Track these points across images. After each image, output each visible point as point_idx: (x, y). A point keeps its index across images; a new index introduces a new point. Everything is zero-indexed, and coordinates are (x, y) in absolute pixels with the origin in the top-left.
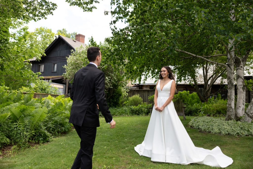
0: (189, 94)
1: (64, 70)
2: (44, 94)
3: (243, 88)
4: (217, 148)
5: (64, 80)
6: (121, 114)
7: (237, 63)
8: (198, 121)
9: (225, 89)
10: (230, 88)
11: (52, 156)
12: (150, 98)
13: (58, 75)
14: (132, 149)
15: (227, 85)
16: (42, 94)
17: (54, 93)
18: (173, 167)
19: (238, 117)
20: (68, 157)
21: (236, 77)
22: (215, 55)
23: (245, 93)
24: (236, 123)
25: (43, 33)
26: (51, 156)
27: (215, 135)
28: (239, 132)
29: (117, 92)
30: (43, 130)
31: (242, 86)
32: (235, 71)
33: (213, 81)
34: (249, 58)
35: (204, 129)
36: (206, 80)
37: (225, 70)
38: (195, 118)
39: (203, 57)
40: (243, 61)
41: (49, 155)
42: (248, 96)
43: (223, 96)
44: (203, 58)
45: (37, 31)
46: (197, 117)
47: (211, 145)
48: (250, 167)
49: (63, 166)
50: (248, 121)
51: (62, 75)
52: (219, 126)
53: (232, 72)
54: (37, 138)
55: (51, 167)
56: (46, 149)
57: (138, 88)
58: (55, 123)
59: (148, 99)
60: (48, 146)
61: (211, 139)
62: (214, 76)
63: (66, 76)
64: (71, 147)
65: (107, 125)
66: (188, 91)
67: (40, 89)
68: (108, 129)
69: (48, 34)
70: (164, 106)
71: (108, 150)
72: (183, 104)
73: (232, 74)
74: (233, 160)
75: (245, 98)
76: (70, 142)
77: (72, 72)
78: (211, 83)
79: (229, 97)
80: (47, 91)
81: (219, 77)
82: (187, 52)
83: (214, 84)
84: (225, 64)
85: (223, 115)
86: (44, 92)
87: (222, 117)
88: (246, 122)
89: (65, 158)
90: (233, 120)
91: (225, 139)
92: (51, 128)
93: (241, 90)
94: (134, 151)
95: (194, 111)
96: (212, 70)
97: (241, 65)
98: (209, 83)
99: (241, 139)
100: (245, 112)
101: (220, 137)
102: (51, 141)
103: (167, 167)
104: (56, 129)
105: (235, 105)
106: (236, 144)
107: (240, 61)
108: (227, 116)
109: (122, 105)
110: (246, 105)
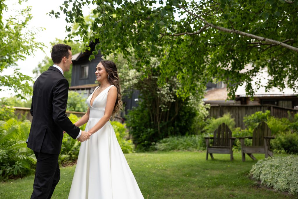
6: (187, 148)
29: (186, 111)
57: (239, 102)
80: (78, 108)
86: (73, 109)
109: (200, 132)
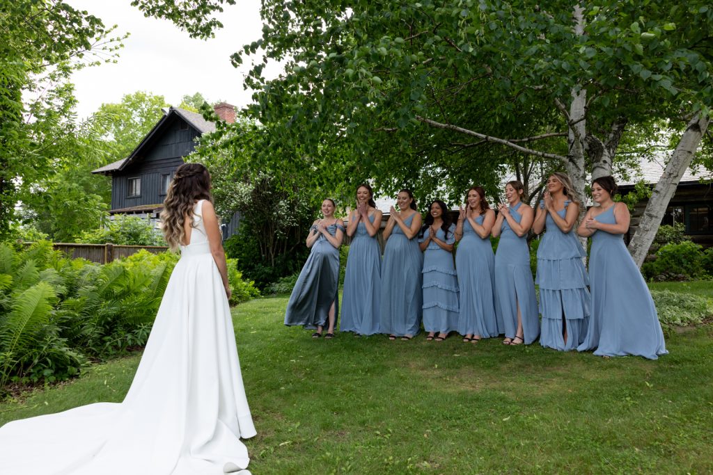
2: (136, 246)
7: (594, 153)
22: (539, 137)
25: (144, 106)
40: (609, 148)
44: (505, 141)
45: (127, 101)
53: (581, 176)
73: (582, 180)
80: (142, 239)
84: (564, 156)
97: (604, 158)
107: (602, 147)
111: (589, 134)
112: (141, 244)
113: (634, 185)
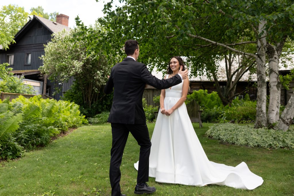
0: (207, 93)
1: (41, 62)
3: (278, 86)
4: (243, 164)
5: (41, 75)
7: (270, 53)
8: (219, 129)
9: (253, 87)
10: (260, 85)
11: (24, 176)
12: (155, 99)
13: (33, 69)
14: (131, 167)
15: (257, 82)
16: (11, 95)
17: (27, 92)
18: (185, 189)
19: (271, 124)
20: (45, 177)
21: (268, 71)
22: (241, 43)
23: (280, 92)
24: (268, 132)
25: (13, 13)
26: (22, 176)
27: (240, 147)
28: (271, 143)
30: (12, 142)
31: (276, 84)
32: (268, 64)
33: (239, 76)
34: (285, 46)
35: (227, 140)
36: (229, 75)
37: (254, 62)
38: (215, 126)
39: (225, 44)
40: (277, 50)
41: (20, 175)
42: (283, 96)
43: (252, 96)
44: (225, 46)
45: (4, 10)
46: (217, 124)
47: (235, 161)
48: (285, 188)
49: (38, 190)
50: (283, 129)
51: (38, 69)
52: (245, 136)
53: (263, 65)
54: (4, 153)
55: (23, 191)
56: (15, 167)
58: (29, 132)
59: (154, 100)
60: (19, 162)
61: (236, 153)
62: (240, 70)
63: (43, 70)
64: (49, 164)
65: (98, 135)
66: (206, 90)
67: (9, 88)
68: (99, 139)
69: (19, 13)
70: (174, 108)
71: (99, 168)
72: (198, 106)
73: (264, 67)
74: (263, 179)
75: (280, 99)
76: (48, 157)
77: (52, 64)
78: (235, 79)
79: (259, 97)
80: (18, 90)
81: (247, 71)
82: (204, 38)
83: (240, 80)
84: (255, 54)
85: (252, 121)
86: (14, 91)
87: (250, 123)
88: (282, 130)
89: (42, 179)
90: (264, 127)
91: (253, 153)
92: (22, 139)
93: (275, 88)
94: (134, 169)
95: (213, 116)
96: (238, 62)
97: (275, 56)
98: (233, 79)
99: (275, 152)
100: (280, 117)
101: (247, 151)
102: (23, 156)
103: (177, 189)
104: (29, 140)
105: (267, 108)
106: (267, 159)
107: (274, 50)
108: (256, 122)
110: (281, 108)
111: (268, 43)
112: (17, 93)
113: (289, 70)
